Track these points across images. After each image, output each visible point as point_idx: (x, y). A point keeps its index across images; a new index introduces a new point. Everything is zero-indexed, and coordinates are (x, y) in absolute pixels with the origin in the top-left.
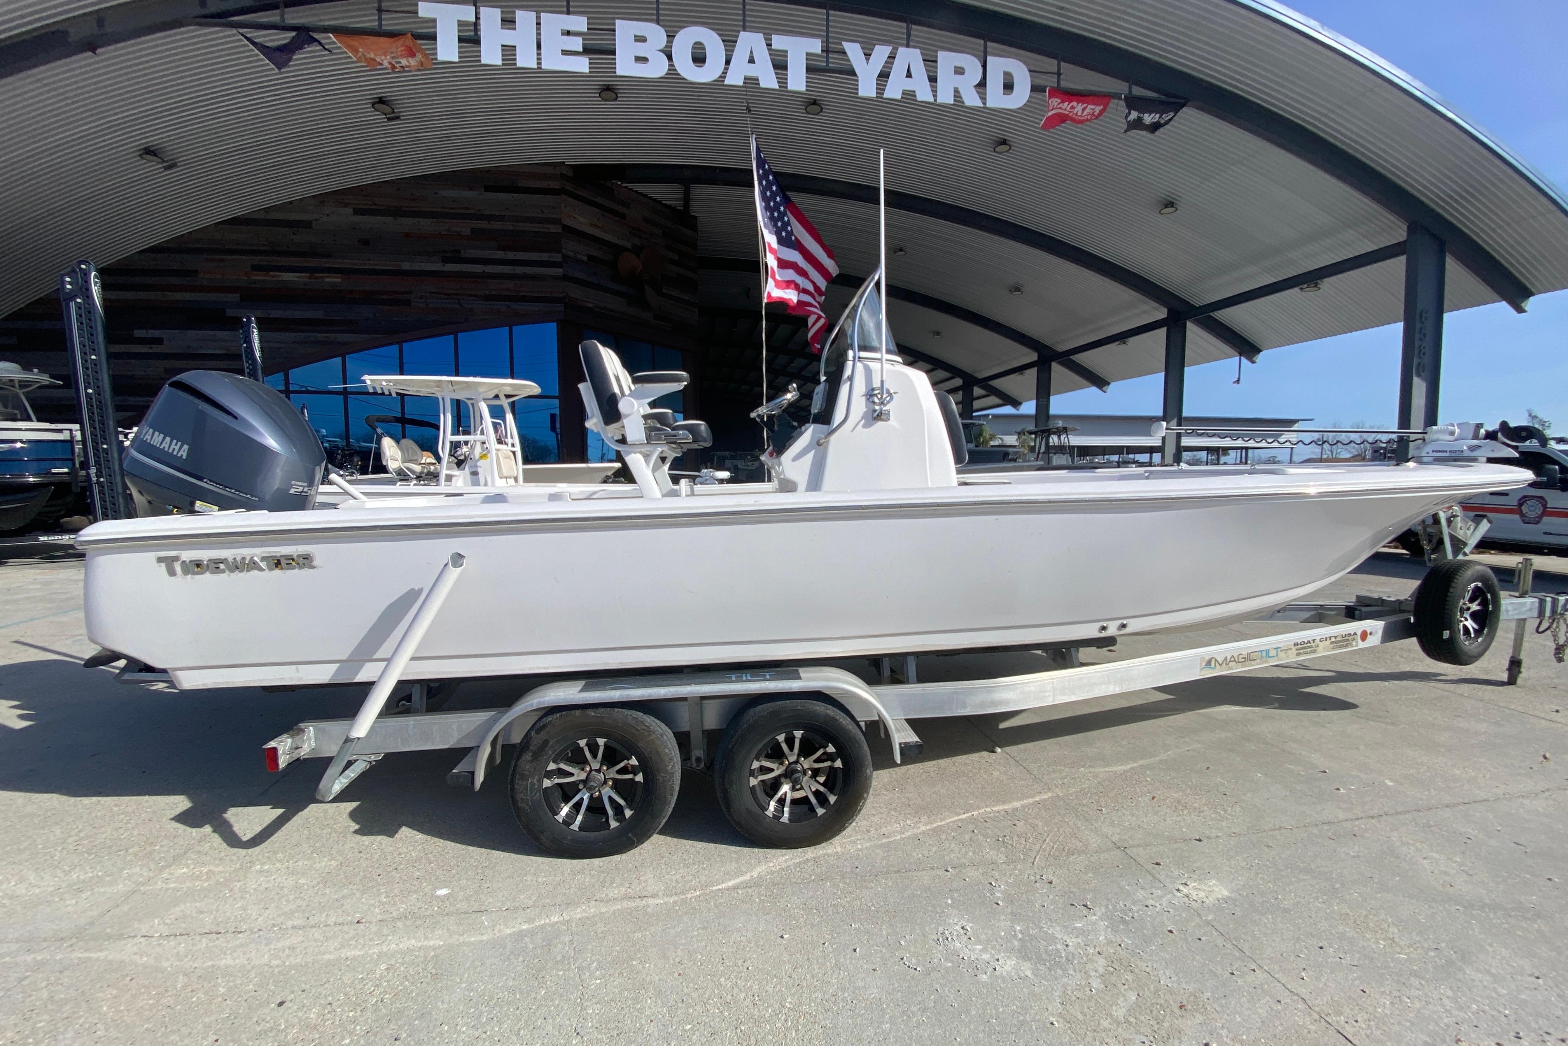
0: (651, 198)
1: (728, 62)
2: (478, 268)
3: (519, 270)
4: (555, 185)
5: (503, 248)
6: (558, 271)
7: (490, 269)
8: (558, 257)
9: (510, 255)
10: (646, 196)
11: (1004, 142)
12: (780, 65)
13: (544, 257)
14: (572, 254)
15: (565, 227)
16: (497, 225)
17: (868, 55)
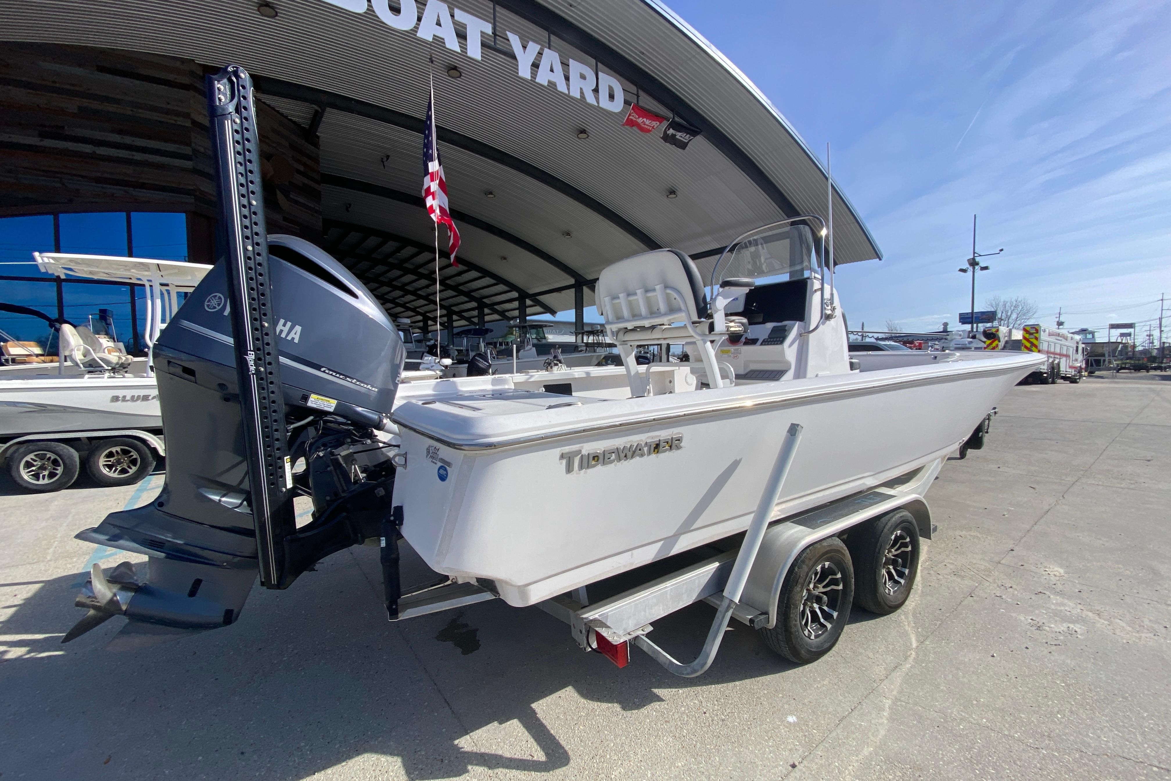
0: (278, 112)
1: (419, 19)
2: (87, 148)
3: (139, 156)
4: (186, 80)
5: (120, 132)
6: (188, 164)
7: (102, 151)
8: (188, 150)
9: (128, 140)
10: (273, 109)
11: (583, 131)
12: (462, 36)
13: (170, 147)
14: (202, 150)
15: (194, 123)
16: (112, 108)
17: (525, 47)
